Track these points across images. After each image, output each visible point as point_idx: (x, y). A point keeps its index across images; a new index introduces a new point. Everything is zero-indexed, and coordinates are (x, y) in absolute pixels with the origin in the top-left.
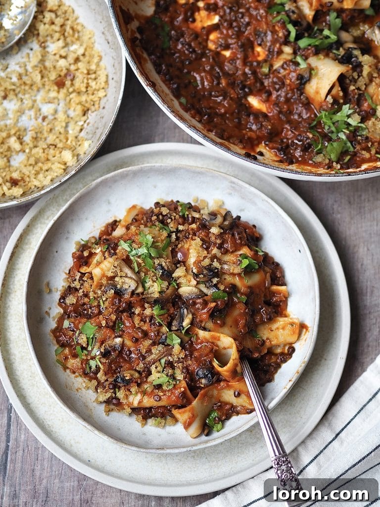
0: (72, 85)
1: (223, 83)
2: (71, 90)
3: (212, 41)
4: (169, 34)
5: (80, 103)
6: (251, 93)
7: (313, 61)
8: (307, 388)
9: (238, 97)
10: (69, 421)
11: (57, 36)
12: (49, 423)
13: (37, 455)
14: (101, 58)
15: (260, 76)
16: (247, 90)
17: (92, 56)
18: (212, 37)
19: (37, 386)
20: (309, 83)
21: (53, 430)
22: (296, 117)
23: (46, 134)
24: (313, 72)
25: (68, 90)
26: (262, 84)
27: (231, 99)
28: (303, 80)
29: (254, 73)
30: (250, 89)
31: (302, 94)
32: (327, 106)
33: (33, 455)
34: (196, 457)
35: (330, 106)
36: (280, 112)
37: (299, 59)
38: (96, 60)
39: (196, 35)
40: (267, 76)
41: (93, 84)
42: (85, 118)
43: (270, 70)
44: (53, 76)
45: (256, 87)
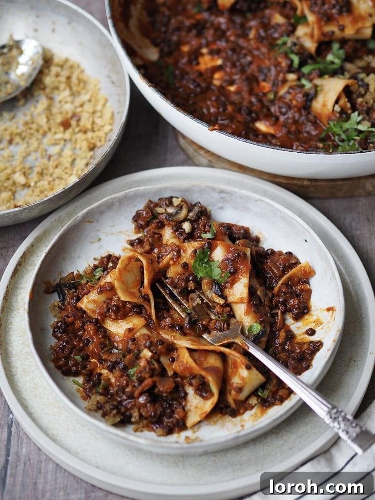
0: (78, 125)
1: (230, 109)
2: (77, 130)
3: (216, 79)
4: (173, 74)
5: (86, 140)
6: (258, 119)
7: (318, 82)
8: (337, 389)
9: (245, 122)
10: (75, 430)
11: (62, 86)
12: (53, 432)
13: (40, 468)
14: (106, 101)
15: (266, 104)
16: (254, 115)
17: (97, 101)
18: (217, 76)
19: (40, 397)
20: (316, 99)
21: (58, 438)
22: (305, 135)
23: (51, 170)
24: (319, 89)
25: (74, 131)
26: (269, 110)
27: (238, 122)
28: (309, 98)
29: (260, 101)
30: (257, 114)
31: (309, 113)
32: (335, 116)
33: (35, 469)
34: (216, 461)
35: (338, 115)
36: (289, 132)
37: (304, 81)
38: (101, 102)
39: (200, 74)
40: (272, 102)
41: (98, 121)
42: (91, 153)
43: (275, 96)
44: (59, 119)
45: (263, 112)
